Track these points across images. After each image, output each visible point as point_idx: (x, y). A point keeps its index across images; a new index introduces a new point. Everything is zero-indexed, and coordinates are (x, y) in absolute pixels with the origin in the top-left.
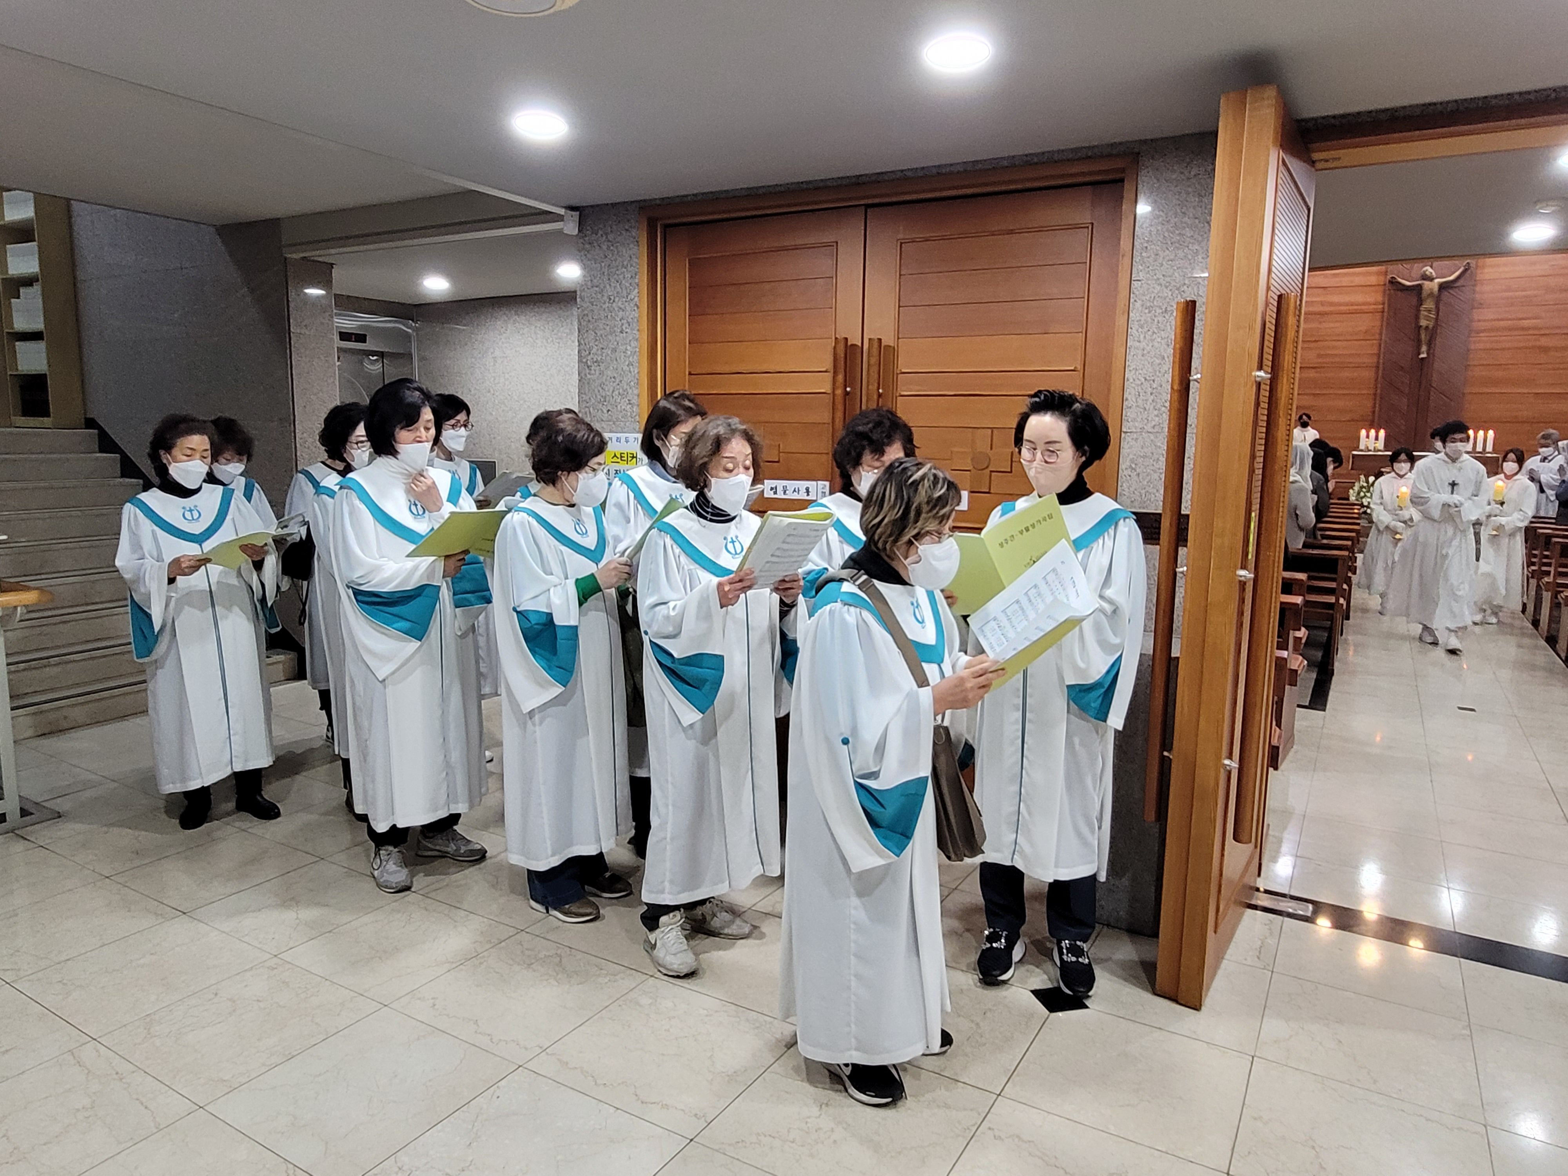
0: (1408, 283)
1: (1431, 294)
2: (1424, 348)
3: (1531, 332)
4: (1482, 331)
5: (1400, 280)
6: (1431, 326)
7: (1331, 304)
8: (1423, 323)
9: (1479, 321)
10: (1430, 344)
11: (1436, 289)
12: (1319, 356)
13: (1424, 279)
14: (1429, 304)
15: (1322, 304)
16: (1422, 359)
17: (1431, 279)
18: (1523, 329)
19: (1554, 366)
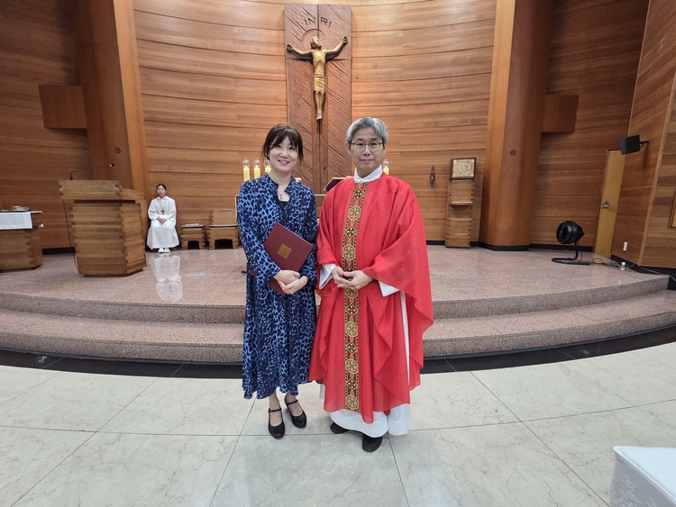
0: (301, 52)
1: (320, 61)
2: (319, 111)
4: (360, 102)
5: (295, 49)
6: (323, 92)
7: (244, 69)
8: (317, 89)
9: (358, 93)
10: (323, 110)
11: (323, 59)
12: (239, 117)
13: (313, 48)
14: (319, 70)
15: (236, 68)
16: (319, 120)
17: (319, 48)
19: (411, 130)
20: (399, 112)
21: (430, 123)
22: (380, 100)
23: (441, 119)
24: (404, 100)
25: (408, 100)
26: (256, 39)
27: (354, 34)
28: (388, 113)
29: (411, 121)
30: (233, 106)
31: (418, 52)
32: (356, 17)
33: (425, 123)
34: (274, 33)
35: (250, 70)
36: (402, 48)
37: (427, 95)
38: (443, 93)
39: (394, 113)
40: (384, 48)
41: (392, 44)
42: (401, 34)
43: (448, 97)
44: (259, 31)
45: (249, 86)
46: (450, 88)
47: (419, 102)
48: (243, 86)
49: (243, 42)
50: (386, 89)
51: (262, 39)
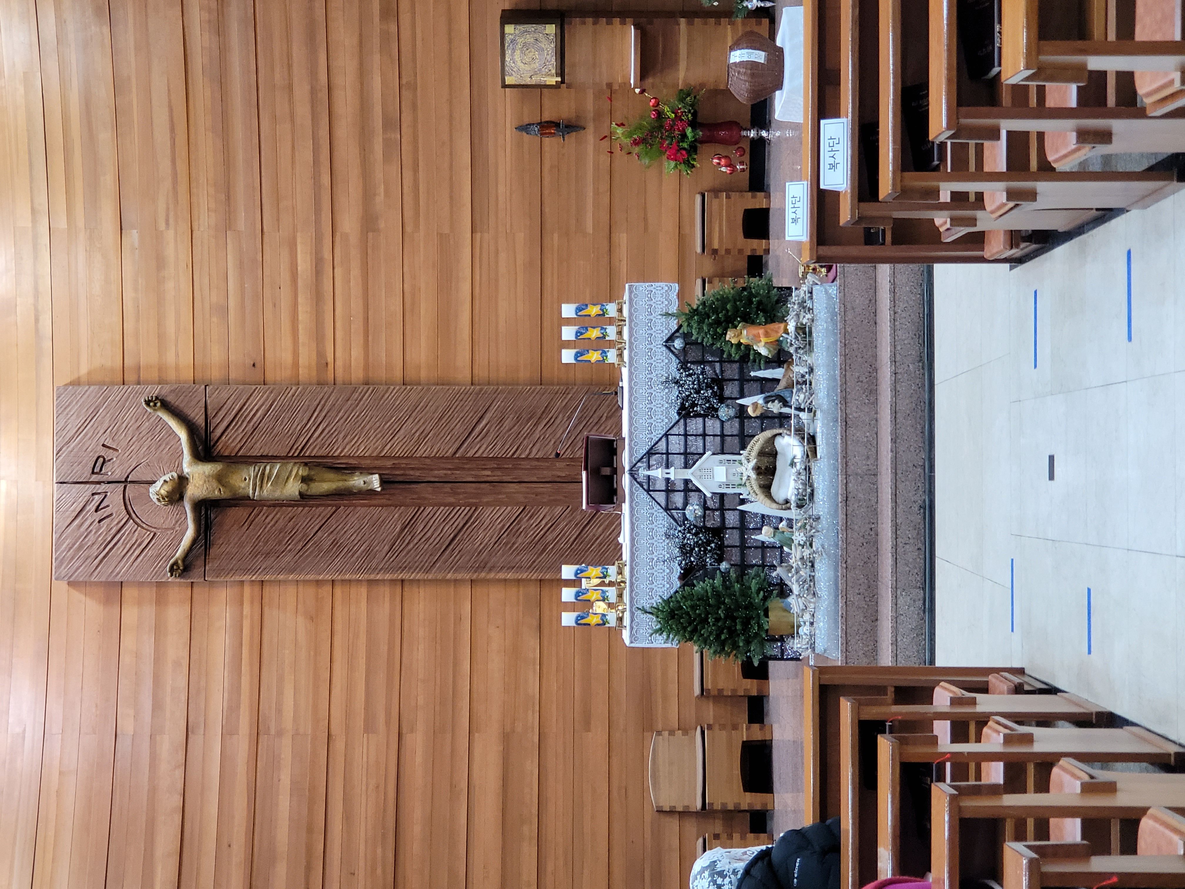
0: (190, 533)
1: (220, 478)
2: (358, 481)
3: (327, 255)
4: (321, 354)
5: (179, 553)
6: (303, 472)
7: (233, 709)
8: (293, 488)
9: (296, 364)
11: (209, 469)
12: (369, 728)
13: (181, 498)
14: (245, 480)
15: (228, 732)
16: (383, 482)
17: (182, 481)
18: (318, 272)
19: (408, 198)
20: (354, 239)
21: (387, 143)
22: (318, 297)
23: (378, 110)
24: (318, 222)
25: (318, 211)
26: (148, 668)
27: (130, 377)
28: (356, 272)
29: (380, 199)
30: (339, 745)
31: (183, 188)
32: (84, 370)
33: (387, 158)
34: (130, 614)
35: (235, 689)
36: (170, 235)
37: (306, 155)
38: (303, 110)
39: (355, 253)
40: (170, 285)
41: (160, 262)
42: (133, 236)
43: (313, 92)
44: (127, 659)
45: (280, 693)
46: (290, 88)
47: (326, 179)
48: (279, 711)
49: (157, 706)
50: (285, 276)
51: (148, 650)
